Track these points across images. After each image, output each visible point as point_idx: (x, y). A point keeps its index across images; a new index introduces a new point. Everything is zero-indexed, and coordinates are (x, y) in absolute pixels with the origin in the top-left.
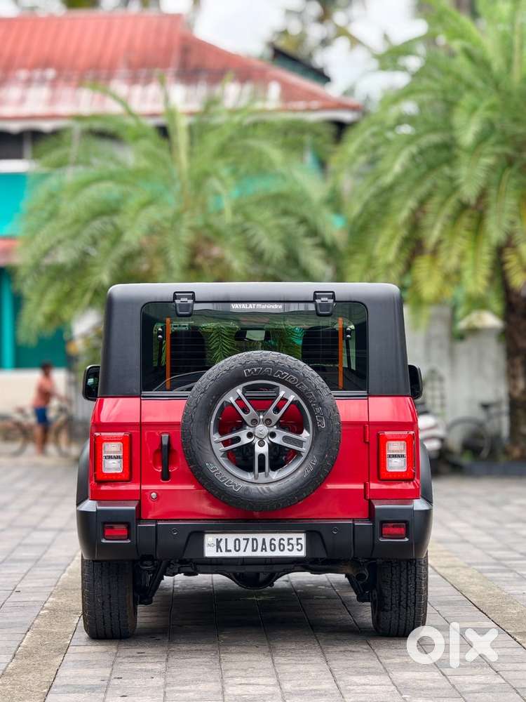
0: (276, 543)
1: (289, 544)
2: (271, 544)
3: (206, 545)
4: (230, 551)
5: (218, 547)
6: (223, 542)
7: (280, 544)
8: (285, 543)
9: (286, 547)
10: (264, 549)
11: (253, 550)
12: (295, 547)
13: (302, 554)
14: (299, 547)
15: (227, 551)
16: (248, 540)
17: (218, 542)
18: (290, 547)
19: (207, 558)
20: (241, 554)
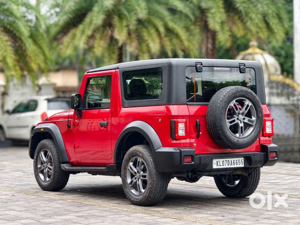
0: (235, 162)
1: (239, 162)
2: (234, 162)
3: (213, 164)
4: (221, 166)
5: (217, 164)
6: (219, 162)
7: (236, 162)
8: (238, 162)
9: (238, 163)
10: (231, 164)
11: (228, 165)
12: (241, 163)
13: (243, 166)
14: (242, 163)
15: (220, 166)
16: (226, 161)
17: (217, 162)
18: (239, 163)
19: (213, 169)
20: (224, 167)
